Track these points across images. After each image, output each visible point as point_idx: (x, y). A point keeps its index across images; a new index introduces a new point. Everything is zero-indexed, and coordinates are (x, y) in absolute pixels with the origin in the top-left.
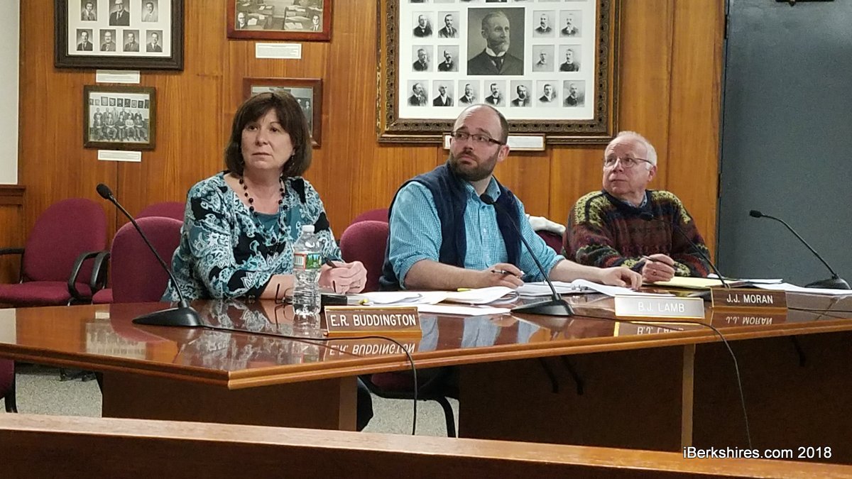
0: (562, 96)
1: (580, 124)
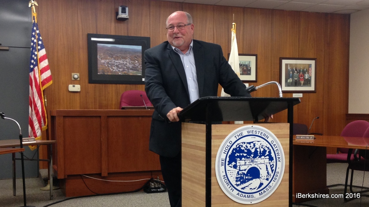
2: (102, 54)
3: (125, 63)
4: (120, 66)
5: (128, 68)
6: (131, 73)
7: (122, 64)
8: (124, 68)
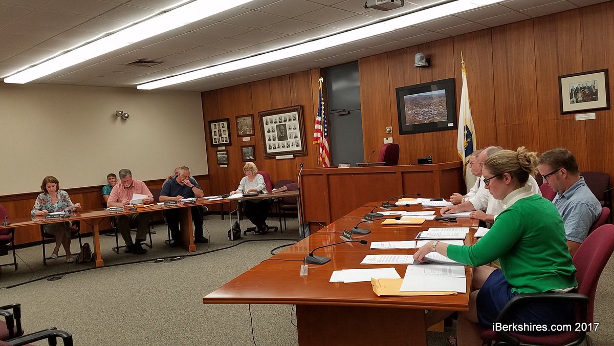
0: (295, 145)
1: (299, 151)
2: (409, 106)
3: (430, 110)
4: (425, 114)
5: (433, 115)
6: (437, 119)
7: (426, 112)
8: (429, 116)
